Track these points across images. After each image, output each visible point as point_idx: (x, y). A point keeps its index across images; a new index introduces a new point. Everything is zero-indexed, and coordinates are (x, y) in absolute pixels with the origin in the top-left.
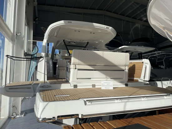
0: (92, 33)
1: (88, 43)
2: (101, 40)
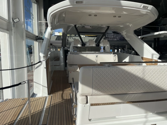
0: (117, 17)
1: (108, 27)
2: (127, 24)
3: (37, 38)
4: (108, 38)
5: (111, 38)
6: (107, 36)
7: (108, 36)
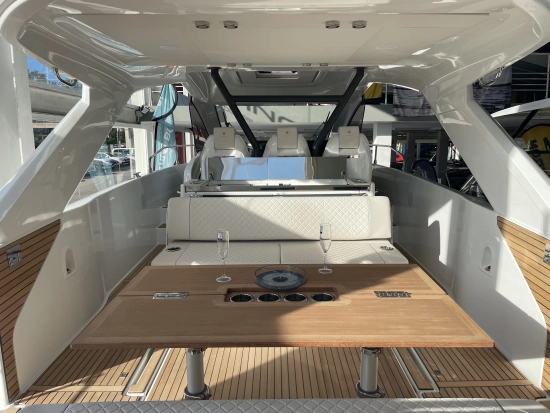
1: (361, 71)
3: (139, 115)
4: (402, 107)
5: (414, 108)
6: (400, 98)
7: (404, 101)
